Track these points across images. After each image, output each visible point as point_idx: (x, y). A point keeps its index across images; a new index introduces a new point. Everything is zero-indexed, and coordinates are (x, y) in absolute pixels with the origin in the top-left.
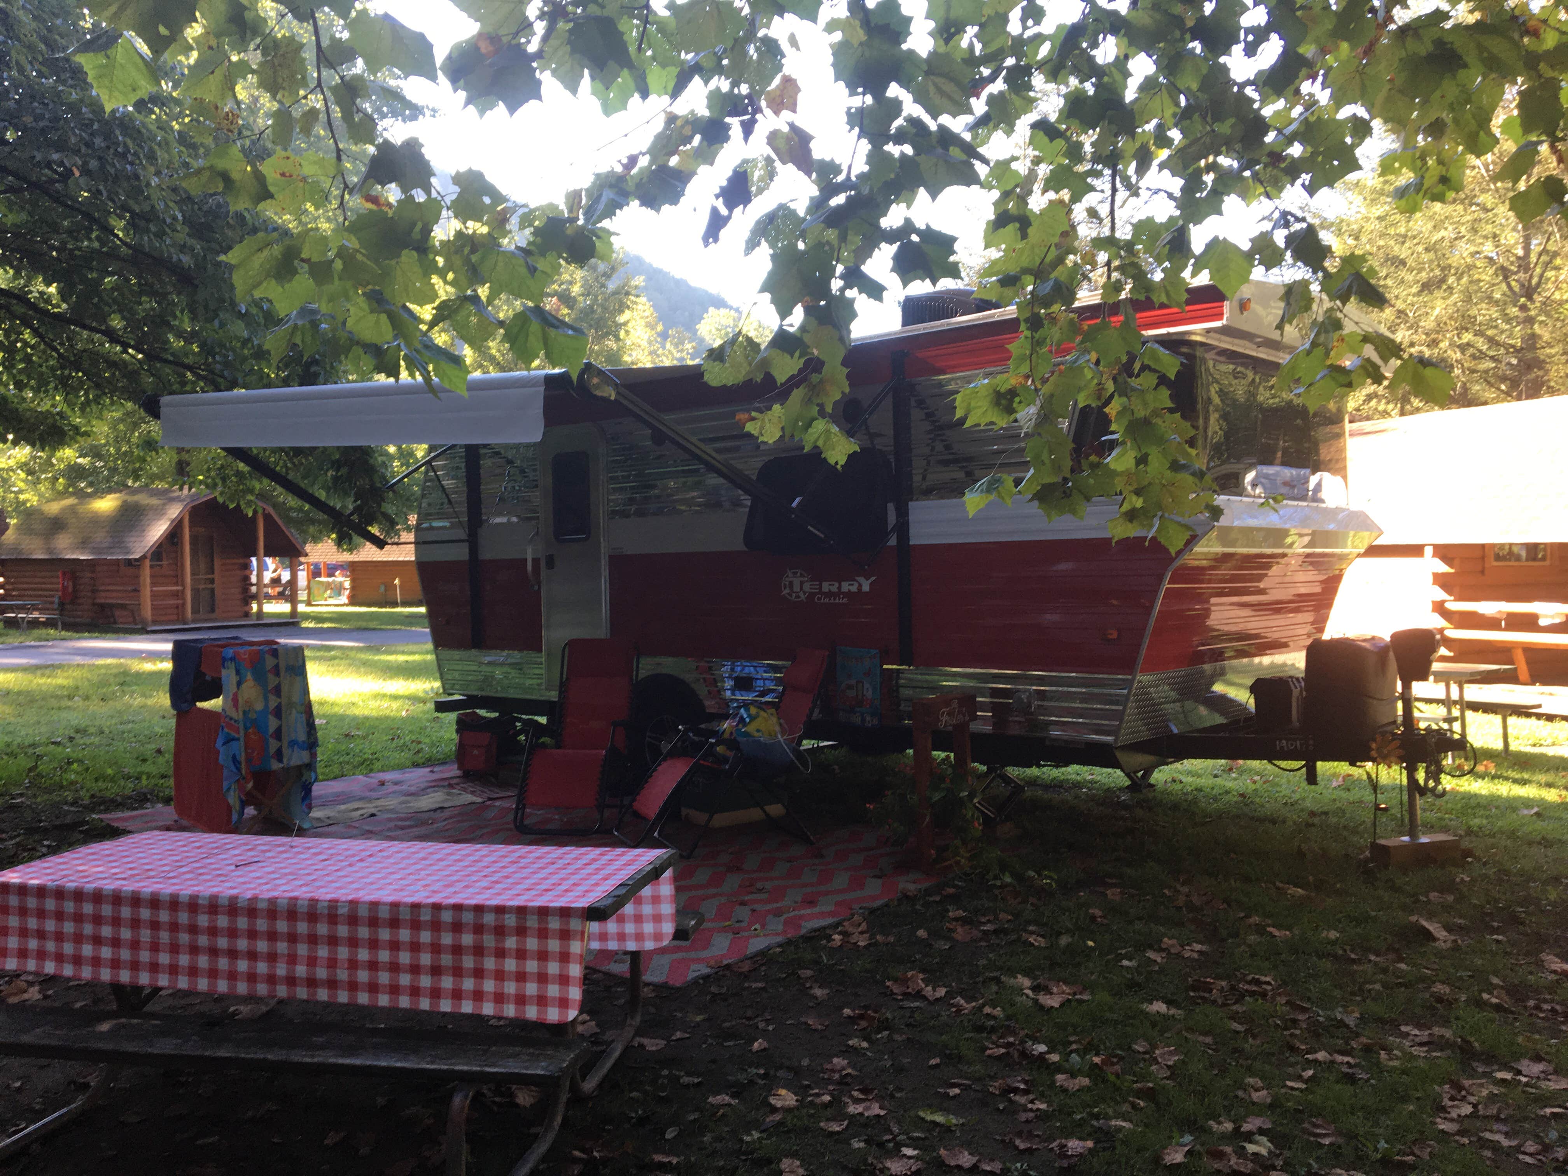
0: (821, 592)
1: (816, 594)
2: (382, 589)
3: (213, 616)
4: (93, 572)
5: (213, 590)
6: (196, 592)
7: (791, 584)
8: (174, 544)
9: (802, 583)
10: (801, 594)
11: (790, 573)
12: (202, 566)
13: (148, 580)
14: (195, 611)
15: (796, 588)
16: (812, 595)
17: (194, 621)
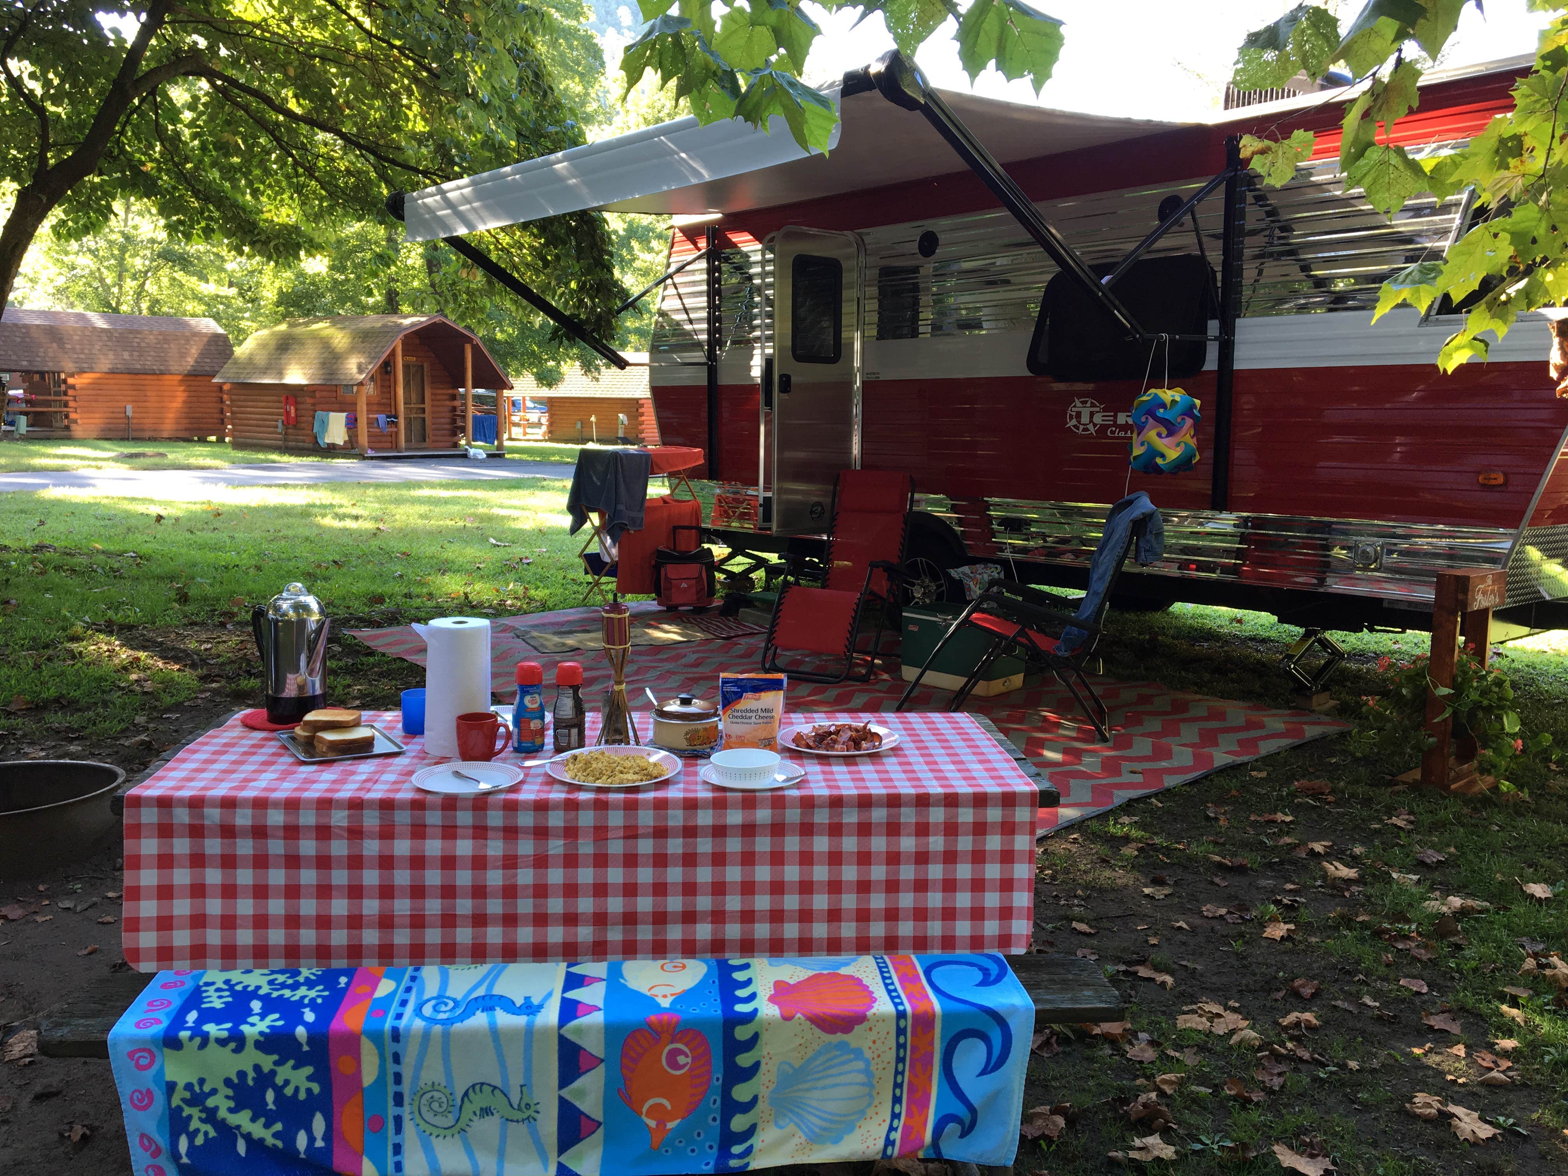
0: (1115, 424)
1: (1109, 426)
2: (579, 426)
3: (425, 445)
4: (314, 397)
5: (424, 419)
6: (409, 422)
7: (1079, 415)
8: (387, 373)
9: (1092, 414)
10: (1091, 427)
11: (1077, 402)
12: (414, 397)
13: (365, 408)
14: (408, 440)
15: (1085, 419)
16: (1103, 429)
17: (407, 449)
